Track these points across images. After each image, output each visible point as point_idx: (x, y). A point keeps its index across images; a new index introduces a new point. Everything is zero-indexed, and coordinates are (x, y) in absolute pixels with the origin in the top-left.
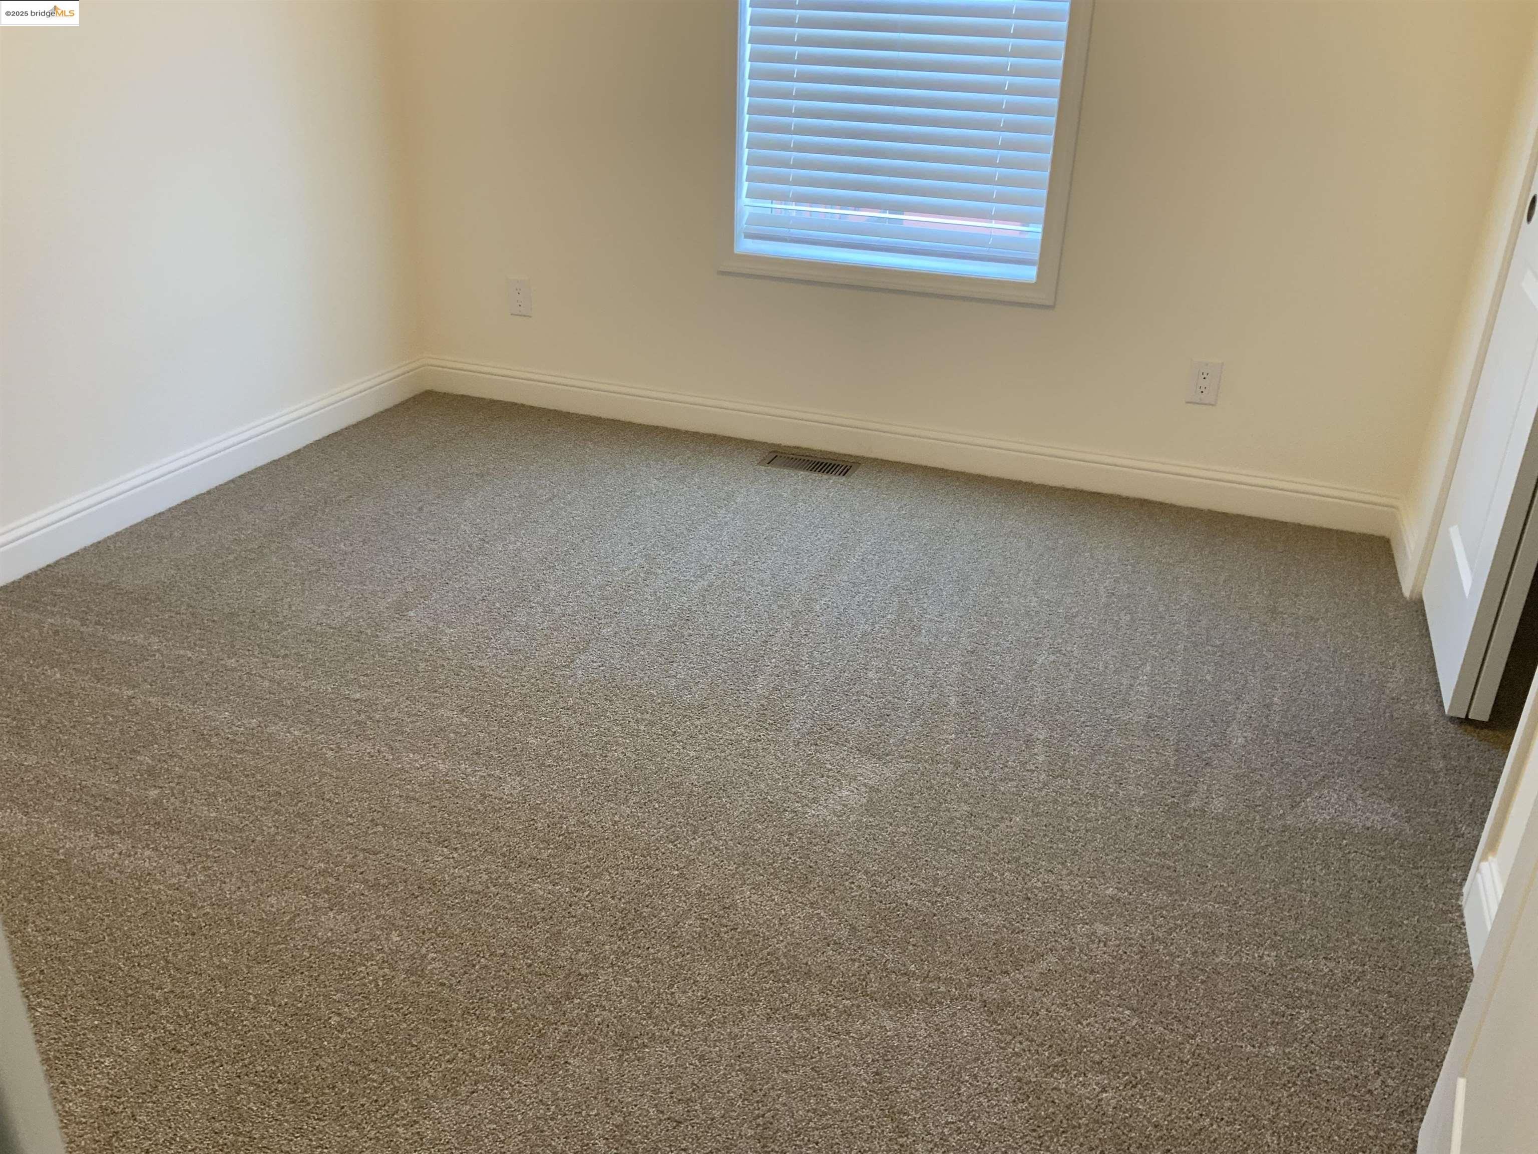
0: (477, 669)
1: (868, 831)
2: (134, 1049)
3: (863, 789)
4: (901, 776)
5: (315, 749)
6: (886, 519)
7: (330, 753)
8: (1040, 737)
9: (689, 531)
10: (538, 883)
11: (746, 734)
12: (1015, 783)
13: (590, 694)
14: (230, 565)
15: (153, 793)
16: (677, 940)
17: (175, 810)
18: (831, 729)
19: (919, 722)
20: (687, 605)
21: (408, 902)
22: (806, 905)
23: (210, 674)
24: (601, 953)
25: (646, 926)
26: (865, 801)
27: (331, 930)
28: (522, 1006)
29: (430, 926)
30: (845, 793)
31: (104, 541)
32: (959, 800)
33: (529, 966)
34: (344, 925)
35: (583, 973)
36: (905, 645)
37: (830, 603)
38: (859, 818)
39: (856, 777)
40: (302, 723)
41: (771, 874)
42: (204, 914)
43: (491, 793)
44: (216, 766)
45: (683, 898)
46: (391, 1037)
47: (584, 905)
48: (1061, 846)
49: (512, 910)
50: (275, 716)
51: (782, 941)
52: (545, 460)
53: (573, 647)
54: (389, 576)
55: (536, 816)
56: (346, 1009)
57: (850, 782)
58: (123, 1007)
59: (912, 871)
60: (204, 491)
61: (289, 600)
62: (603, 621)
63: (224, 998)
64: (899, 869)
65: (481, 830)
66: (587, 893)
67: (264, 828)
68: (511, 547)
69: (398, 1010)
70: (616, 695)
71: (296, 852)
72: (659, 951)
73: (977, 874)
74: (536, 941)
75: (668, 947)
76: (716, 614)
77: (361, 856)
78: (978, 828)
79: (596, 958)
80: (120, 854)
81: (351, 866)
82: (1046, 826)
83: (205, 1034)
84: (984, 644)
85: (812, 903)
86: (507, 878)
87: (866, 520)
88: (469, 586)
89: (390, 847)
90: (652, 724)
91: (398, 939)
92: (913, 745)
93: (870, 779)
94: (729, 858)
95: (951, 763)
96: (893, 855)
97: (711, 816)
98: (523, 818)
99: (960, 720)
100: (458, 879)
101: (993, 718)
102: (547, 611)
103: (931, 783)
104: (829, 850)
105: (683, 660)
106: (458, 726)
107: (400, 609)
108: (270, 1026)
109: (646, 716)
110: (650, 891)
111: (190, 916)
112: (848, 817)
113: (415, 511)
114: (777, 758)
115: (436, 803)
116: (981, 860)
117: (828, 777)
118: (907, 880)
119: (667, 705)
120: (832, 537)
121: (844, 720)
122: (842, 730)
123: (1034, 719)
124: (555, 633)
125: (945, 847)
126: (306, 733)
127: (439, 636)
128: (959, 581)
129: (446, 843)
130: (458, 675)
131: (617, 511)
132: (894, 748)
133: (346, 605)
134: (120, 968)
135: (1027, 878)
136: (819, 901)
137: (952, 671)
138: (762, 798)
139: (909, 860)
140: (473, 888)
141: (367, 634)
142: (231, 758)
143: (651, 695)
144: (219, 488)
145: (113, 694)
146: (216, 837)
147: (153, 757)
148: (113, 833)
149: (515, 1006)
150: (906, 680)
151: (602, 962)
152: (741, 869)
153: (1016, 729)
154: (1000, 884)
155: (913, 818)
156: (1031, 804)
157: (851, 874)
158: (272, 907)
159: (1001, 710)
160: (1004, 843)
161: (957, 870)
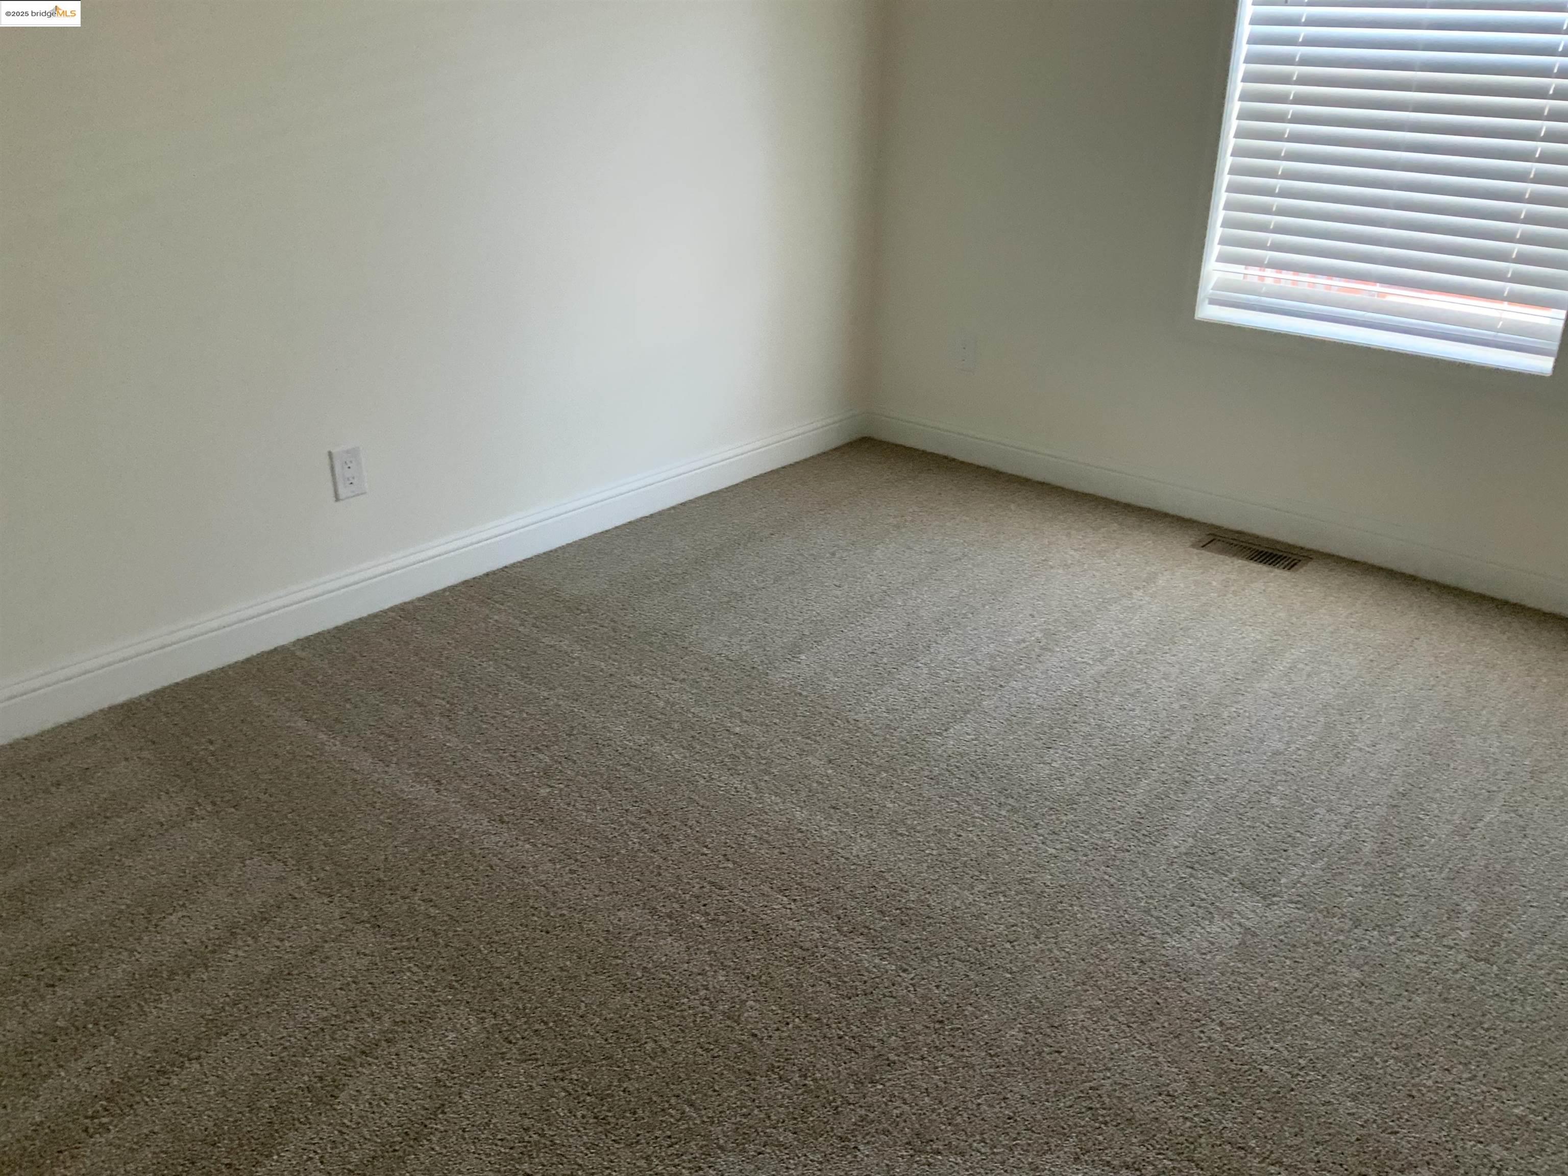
0: (853, 722)
1: (1233, 978)
2: (474, 1029)
3: (1238, 929)
4: (1285, 922)
5: (689, 775)
6: (1329, 625)
7: (702, 781)
8: (1468, 908)
9: (1098, 609)
10: (866, 953)
11: (1114, 841)
12: (1425, 958)
13: (957, 767)
14: (654, 587)
15: (544, 791)
16: (994, 1048)
17: (559, 810)
18: (1213, 854)
19: (1320, 864)
20: (1078, 689)
21: (740, 944)
22: (1144, 1044)
23: (616, 688)
24: (913, 1043)
25: (965, 1025)
26: (1237, 942)
27: (666, 955)
28: (825, 1078)
29: (755, 973)
30: (1215, 929)
31: (556, 550)
32: (1352, 964)
33: (840, 1038)
34: (679, 953)
35: (891, 1058)
36: (1321, 773)
37: (1241, 711)
38: (1227, 960)
39: (1232, 913)
40: (683, 748)
41: (1112, 1001)
42: (561, 915)
43: (840, 851)
44: (602, 775)
45: (1010, 1006)
46: (698, 1076)
47: (907, 988)
48: (1468, 1043)
49: (835, 975)
50: (663, 737)
51: (1109, 1078)
52: (965, 518)
53: (950, 715)
54: (790, 616)
55: (878, 883)
56: (662, 1038)
57: (1223, 918)
58: (474, 988)
59: (1277, 1034)
60: (647, 514)
61: (697, 627)
62: (986, 693)
63: (560, 1000)
64: (1261, 1028)
65: (822, 886)
66: (912, 975)
67: (630, 843)
68: (911, 602)
69: (707, 1050)
70: (983, 773)
71: (652, 872)
72: (973, 1055)
73: (1355, 1054)
74: (852, 1013)
75: (984, 1054)
76: (1109, 704)
77: (708, 887)
78: (1366, 1001)
79: (907, 1047)
80: (505, 843)
81: (697, 897)
82: (1453, 1015)
83: (536, 1031)
84: (1421, 788)
85: (1151, 1044)
86: (837, 941)
87: (1305, 624)
88: (861, 637)
89: (736, 887)
90: (1014, 810)
91: (724, 979)
92: (1308, 890)
93: (1248, 919)
94: (1069, 973)
95: (1351, 919)
96: (1257, 1011)
97: (1058, 923)
98: (865, 883)
99: (1372, 871)
100: (790, 931)
101: (1414, 876)
102: (933, 674)
103: (1321, 938)
104: (1184, 989)
105: (1062, 748)
106: (822, 776)
107: (794, 651)
108: (593, 1038)
109: (1011, 801)
110: (977, 989)
111: (548, 914)
112: (1214, 957)
113: (828, 555)
114: (1144, 874)
115: (786, 850)
116: (1361, 1038)
117: (1200, 907)
118: (1268, 1043)
119: (1035, 793)
120: (1259, 637)
121: (1232, 846)
122: (1227, 857)
123: (1466, 885)
124: (935, 698)
125: (1322, 1015)
126: (685, 757)
127: (823, 683)
128: (1404, 709)
129: (787, 893)
130: (833, 725)
131: (1025, 579)
132: (1284, 890)
133: (746, 639)
134: (480, 951)
135: (1415, 1072)
136: (1160, 1043)
137: (1375, 813)
138: (1118, 915)
139: (1275, 1020)
140: (802, 944)
141: (758, 670)
142: (616, 770)
143: (1021, 780)
144: (660, 513)
145: (532, 693)
146: (587, 843)
147: (551, 758)
148: (503, 822)
149: (818, 1075)
150: (1316, 814)
151: (913, 1053)
152: (1079, 988)
153: (1439, 895)
154: (1381, 1071)
155: (1291, 973)
156: (1440, 987)
157: (1203, 1022)
158: (619, 920)
159: (1426, 869)
160: (1395, 1024)
161: (1330, 1044)
